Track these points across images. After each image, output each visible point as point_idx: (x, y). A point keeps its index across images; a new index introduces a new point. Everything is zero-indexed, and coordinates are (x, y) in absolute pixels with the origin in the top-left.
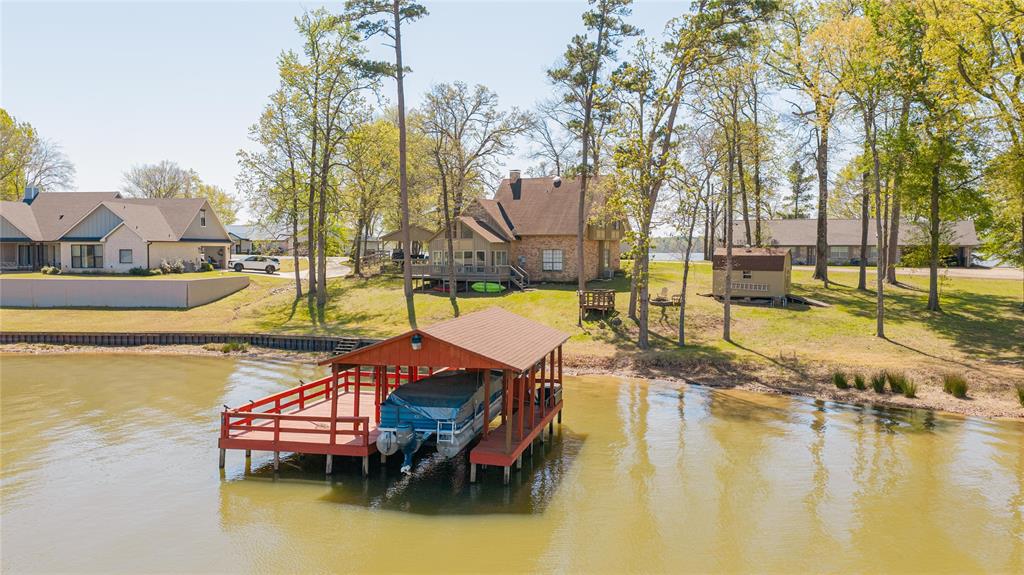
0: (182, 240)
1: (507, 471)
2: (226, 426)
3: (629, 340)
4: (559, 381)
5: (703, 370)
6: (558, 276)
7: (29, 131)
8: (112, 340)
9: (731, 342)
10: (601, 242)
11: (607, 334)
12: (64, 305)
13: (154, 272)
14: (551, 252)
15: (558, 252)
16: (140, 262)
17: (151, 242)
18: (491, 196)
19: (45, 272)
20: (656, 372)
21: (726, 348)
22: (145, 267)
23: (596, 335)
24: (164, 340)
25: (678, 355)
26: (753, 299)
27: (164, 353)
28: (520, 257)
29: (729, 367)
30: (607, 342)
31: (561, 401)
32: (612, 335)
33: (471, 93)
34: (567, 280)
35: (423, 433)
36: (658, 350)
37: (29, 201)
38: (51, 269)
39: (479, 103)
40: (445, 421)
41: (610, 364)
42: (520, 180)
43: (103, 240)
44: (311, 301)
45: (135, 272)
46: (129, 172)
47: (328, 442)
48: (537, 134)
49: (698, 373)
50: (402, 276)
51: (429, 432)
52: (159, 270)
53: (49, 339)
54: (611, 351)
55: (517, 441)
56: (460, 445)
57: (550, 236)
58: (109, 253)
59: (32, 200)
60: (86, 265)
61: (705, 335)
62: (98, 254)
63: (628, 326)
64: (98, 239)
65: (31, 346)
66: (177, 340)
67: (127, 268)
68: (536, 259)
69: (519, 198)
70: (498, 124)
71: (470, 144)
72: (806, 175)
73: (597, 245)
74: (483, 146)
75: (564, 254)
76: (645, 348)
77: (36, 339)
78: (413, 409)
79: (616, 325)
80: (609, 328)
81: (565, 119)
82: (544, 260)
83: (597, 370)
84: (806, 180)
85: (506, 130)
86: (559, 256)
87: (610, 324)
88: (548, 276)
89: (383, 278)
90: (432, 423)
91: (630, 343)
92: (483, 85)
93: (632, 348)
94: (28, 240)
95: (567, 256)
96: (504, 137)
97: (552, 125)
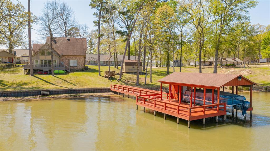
6: (75, 68)
14: (72, 61)
15: (75, 61)
26: (134, 73)
28: (62, 62)
34: (79, 69)
57: (72, 56)
68: (67, 63)
69: (56, 43)
76: (139, 86)
82: (70, 63)
86: (75, 62)
88: (72, 68)
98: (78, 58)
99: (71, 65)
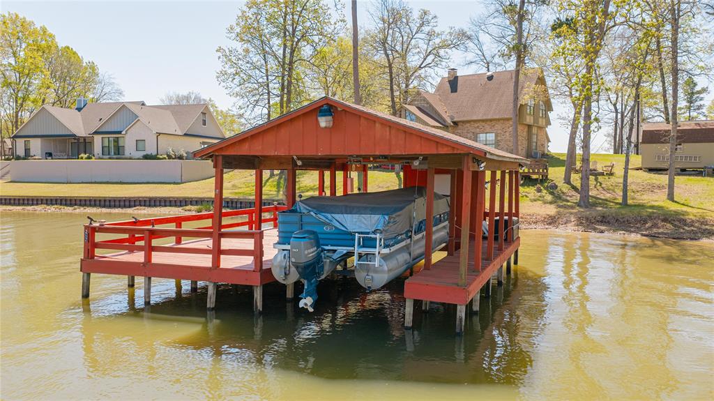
0: (186, 135)
1: (461, 312)
2: (91, 245)
3: (568, 201)
4: (517, 214)
5: (655, 226)
7: (92, 67)
8: (112, 203)
9: (676, 202)
10: (530, 127)
11: (544, 197)
12: (90, 181)
13: (161, 157)
15: (491, 134)
16: (151, 150)
17: (160, 134)
18: (432, 90)
19: (82, 158)
20: (603, 228)
21: (673, 207)
22: (154, 153)
23: (533, 198)
24: (153, 203)
25: (623, 212)
26: (683, 170)
27: (150, 212)
29: (684, 222)
30: (545, 203)
31: (519, 238)
32: (549, 198)
33: (416, 15)
35: (335, 251)
36: (600, 209)
37: (79, 109)
38: (86, 156)
39: (422, 25)
40: (368, 233)
41: (552, 221)
42: (456, 78)
43: (124, 132)
44: (280, 178)
45: (146, 157)
46: (164, 98)
47: (209, 264)
48: (470, 44)
49: (650, 228)
51: (343, 250)
52: (165, 156)
53: (64, 202)
54: (552, 210)
55: (475, 270)
56: (390, 271)
57: (483, 121)
58: (129, 143)
59: (82, 109)
60: (113, 154)
61: (645, 197)
62: (121, 144)
63: (564, 190)
64: (120, 133)
65: (48, 207)
66: (163, 204)
67: (141, 154)
69: (456, 91)
70: (437, 41)
71: (414, 60)
72: (698, 88)
73: (526, 129)
74: (425, 59)
75: (496, 136)
76: (586, 207)
77: (54, 202)
78: (321, 217)
79: (553, 188)
80: (545, 191)
81: (495, 31)
83: (540, 226)
84: (699, 92)
85: (445, 45)
86: (492, 138)
87: (546, 188)
90: (347, 238)
91: (569, 204)
92: (426, 9)
93: (572, 207)
94: (75, 135)
95: (499, 138)
96: (442, 52)
97: (484, 38)
98: (498, 126)
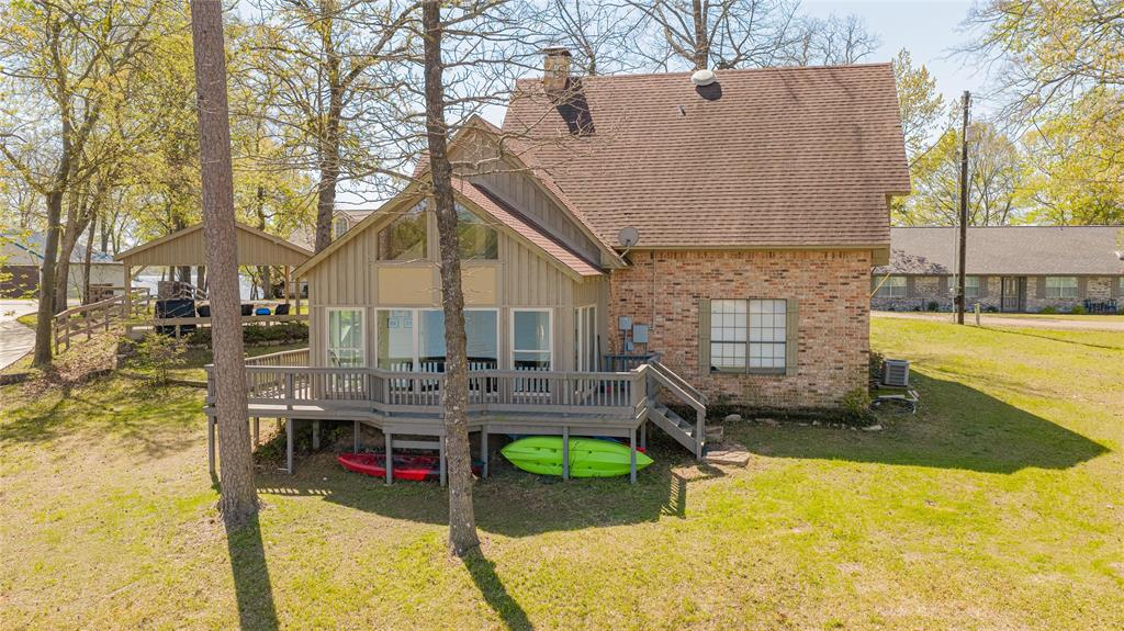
6: (772, 392)
14: (740, 306)
28: (626, 323)
34: (806, 402)
50: (199, 375)
57: (739, 252)
68: (684, 330)
75: (792, 310)
82: (716, 335)
86: (768, 321)
89: (120, 385)
95: (805, 322)
98: (800, 276)
99: (723, 356)
